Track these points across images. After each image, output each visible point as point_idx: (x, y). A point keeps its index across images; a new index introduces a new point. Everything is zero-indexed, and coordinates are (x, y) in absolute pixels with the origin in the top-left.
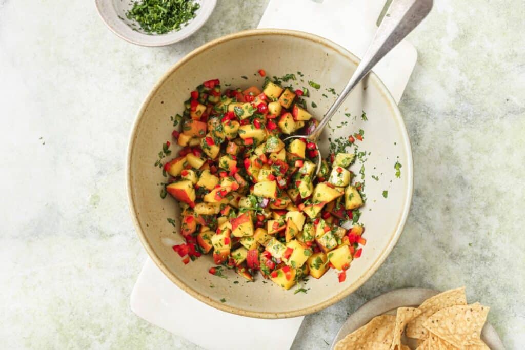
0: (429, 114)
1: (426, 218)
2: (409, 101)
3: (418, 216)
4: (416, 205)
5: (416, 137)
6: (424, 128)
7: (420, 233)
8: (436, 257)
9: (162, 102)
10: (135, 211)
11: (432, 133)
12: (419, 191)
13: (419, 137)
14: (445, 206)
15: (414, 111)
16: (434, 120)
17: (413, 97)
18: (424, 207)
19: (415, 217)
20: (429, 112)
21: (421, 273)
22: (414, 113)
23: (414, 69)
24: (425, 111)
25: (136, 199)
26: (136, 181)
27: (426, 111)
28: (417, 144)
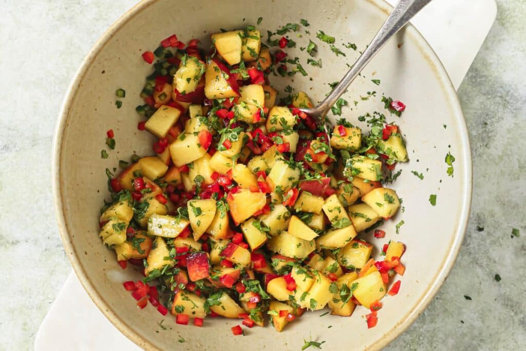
0: (508, 103)
1: (489, 259)
2: (478, 80)
3: (477, 256)
4: (476, 238)
5: (484, 135)
6: (498, 121)
7: (477, 280)
8: (500, 319)
9: (103, 72)
10: (69, 232)
11: (509, 131)
12: (482, 217)
13: (490, 135)
14: (521, 244)
15: (485, 94)
16: (514, 111)
17: (486, 73)
18: (488, 241)
19: (472, 256)
20: (507, 98)
21: (475, 342)
22: (485, 97)
23: (490, 31)
24: (501, 97)
25: (69, 214)
26: (68, 188)
27: (504, 96)
28: (486, 146)
